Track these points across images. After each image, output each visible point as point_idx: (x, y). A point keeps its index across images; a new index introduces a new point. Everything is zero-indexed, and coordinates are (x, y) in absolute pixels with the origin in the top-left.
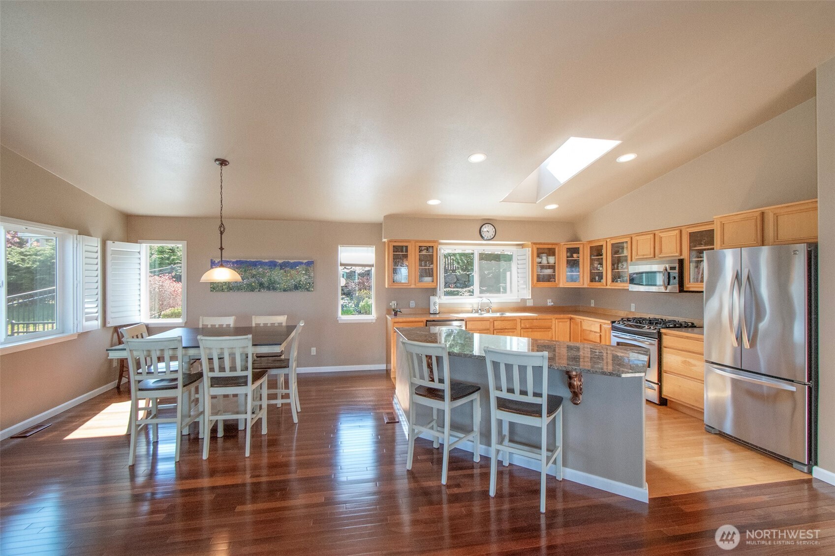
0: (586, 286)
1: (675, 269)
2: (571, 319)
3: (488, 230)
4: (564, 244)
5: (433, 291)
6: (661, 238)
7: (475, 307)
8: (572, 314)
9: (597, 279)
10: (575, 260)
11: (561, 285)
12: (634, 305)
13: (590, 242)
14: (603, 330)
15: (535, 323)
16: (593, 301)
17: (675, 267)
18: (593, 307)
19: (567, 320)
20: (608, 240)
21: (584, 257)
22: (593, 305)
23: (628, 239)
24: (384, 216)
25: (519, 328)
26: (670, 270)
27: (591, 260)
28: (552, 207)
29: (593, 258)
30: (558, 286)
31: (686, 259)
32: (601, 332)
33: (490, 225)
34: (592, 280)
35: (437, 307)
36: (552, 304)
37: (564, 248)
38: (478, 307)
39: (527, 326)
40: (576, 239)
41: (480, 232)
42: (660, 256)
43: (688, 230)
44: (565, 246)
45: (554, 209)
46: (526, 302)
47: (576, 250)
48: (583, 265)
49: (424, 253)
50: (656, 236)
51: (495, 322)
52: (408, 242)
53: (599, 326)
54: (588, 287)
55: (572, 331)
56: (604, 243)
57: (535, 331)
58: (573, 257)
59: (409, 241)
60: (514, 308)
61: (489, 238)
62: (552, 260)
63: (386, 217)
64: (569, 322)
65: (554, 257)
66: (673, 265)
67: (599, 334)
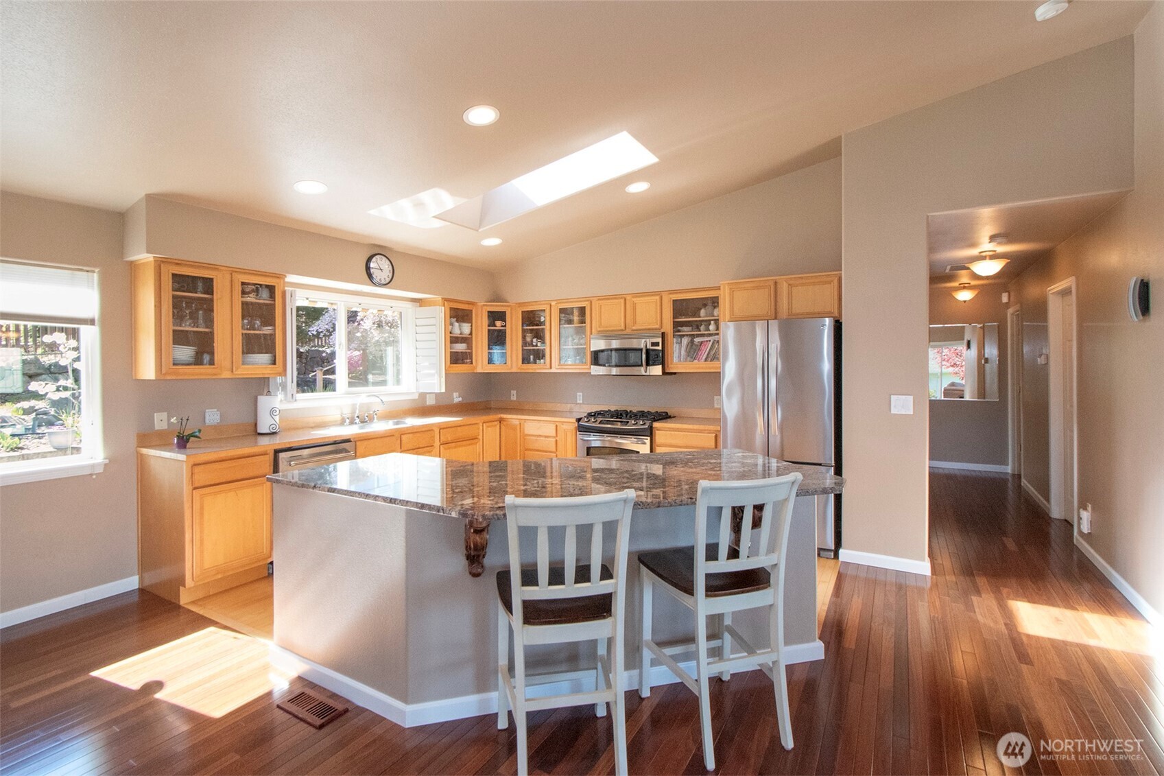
0: (514, 370)
1: (659, 346)
2: (501, 420)
3: (380, 267)
4: (484, 305)
5: (262, 385)
6: (634, 305)
7: (347, 412)
8: (501, 413)
9: (532, 359)
10: (500, 330)
11: (479, 370)
12: (581, 394)
13: (520, 304)
14: (561, 433)
15: (461, 432)
16: (513, 392)
17: (659, 343)
18: (515, 401)
19: (496, 423)
20: (553, 303)
21: (514, 328)
22: (514, 398)
23: (587, 303)
24: (146, 195)
25: (437, 443)
26: (652, 346)
27: (524, 331)
28: (493, 242)
29: (525, 328)
30: (475, 371)
31: (669, 332)
32: (557, 436)
33: (384, 258)
34: (525, 360)
35: (277, 418)
36: (460, 399)
37: (484, 311)
38: (355, 412)
39: (449, 439)
40: (497, 298)
41: (368, 268)
42: (634, 328)
43: (671, 296)
44: (485, 307)
45: (496, 246)
46: (426, 398)
47: (501, 316)
48: (511, 339)
49: (251, 298)
50: (627, 302)
51: (404, 437)
52: (216, 269)
53: (554, 428)
54: (519, 371)
55: (503, 439)
56: (546, 307)
57: (460, 446)
58: (495, 326)
59: (214, 267)
60: (409, 410)
61: (383, 282)
62: (466, 328)
63: (150, 198)
64: (498, 426)
65: (470, 324)
66: (655, 340)
67: (555, 440)
